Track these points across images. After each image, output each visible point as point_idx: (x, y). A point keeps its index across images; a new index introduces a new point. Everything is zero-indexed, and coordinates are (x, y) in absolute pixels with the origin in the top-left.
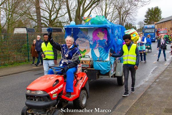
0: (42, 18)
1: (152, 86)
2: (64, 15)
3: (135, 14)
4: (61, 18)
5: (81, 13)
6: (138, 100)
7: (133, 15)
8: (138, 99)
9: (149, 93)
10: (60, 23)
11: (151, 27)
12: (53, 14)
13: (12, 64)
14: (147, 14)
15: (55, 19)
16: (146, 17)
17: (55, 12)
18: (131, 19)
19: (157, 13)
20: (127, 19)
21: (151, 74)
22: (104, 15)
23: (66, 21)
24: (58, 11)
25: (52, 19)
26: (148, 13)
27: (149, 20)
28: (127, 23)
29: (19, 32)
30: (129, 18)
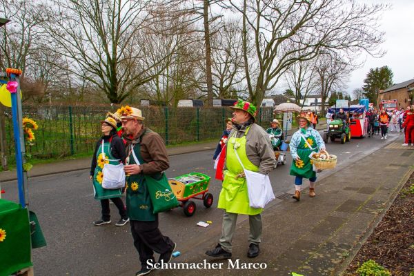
0: (214, 87)
1: (343, 170)
3: (347, 79)
5: (264, 82)
7: (343, 80)
9: (335, 175)
10: (235, 91)
12: (226, 80)
13: (180, 143)
15: (228, 87)
16: (366, 82)
17: (228, 77)
18: (340, 87)
19: (384, 77)
20: (334, 87)
22: (297, 82)
23: (243, 89)
24: (233, 75)
26: (369, 76)
27: (371, 86)
29: (185, 105)
30: (336, 85)
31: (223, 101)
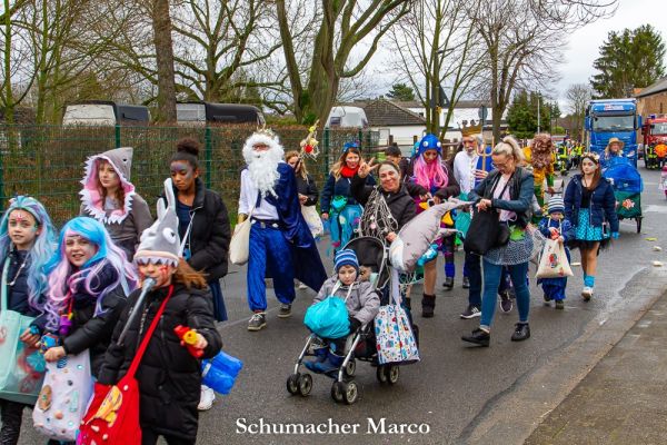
0: (176, 66)
1: (622, 346)
2: (269, 55)
3: (556, 56)
4: (255, 65)
5: (335, 50)
6: (563, 402)
7: (547, 57)
8: (562, 397)
9: (609, 375)
10: (252, 85)
11: (621, 108)
12: (225, 50)
14: (604, 54)
15: (229, 71)
16: (599, 66)
17: (230, 43)
18: (538, 76)
19: (645, 53)
20: (523, 76)
21: (618, 297)
22: (428, 55)
23: (273, 79)
24: (244, 38)
25: (218, 70)
26: (607, 50)
27: (612, 78)
28: (524, 92)
29: (85, 121)
30: (530, 71)
31: (210, 110)
